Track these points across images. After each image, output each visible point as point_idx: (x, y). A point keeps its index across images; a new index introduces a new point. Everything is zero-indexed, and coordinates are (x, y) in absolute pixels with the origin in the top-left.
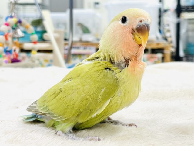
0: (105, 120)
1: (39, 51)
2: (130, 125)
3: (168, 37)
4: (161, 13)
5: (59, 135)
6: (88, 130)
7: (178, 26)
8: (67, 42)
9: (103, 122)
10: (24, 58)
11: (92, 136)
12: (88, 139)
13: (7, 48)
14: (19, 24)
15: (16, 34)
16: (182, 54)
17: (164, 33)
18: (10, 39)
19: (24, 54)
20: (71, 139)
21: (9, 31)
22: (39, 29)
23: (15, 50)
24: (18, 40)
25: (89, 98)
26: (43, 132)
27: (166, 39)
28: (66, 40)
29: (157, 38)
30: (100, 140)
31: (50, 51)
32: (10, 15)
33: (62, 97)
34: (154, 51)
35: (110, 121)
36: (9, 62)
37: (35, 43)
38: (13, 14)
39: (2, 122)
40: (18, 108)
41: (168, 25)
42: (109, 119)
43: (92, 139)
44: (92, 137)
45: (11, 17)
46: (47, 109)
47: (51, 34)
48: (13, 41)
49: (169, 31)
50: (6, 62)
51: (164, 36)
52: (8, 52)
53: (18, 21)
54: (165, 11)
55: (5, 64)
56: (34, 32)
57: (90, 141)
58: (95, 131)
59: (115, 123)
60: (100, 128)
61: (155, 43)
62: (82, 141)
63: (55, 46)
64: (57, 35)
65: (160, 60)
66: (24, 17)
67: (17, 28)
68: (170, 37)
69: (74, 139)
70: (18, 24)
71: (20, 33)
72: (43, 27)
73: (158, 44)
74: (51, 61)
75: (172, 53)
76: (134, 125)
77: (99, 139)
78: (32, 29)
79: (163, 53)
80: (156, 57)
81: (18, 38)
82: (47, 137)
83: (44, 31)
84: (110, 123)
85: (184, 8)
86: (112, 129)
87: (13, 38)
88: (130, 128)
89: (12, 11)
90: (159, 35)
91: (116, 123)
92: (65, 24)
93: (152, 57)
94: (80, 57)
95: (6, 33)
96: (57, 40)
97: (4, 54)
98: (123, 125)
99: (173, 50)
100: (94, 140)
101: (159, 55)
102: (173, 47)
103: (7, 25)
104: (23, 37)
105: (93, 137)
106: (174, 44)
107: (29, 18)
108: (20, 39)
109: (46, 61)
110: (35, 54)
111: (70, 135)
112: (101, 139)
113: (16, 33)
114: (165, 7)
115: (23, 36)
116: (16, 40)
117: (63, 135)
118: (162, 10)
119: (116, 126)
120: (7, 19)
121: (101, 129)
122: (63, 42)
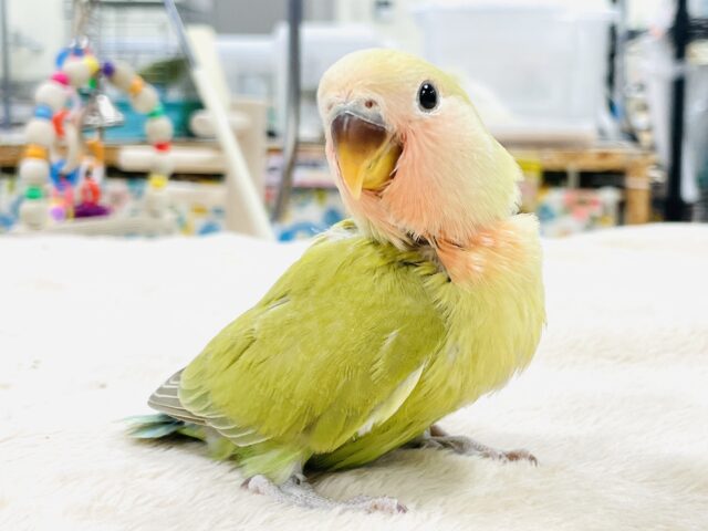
0: (422, 435)
1: (176, 176)
2: (513, 457)
3: (640, 131)
4: (617, 41)
5: (257, 491)
6: (359, 473)
7: (679, 89)
8: (276, 144)
9: (415, 444)
10: (117, 198)
11: (376, 498)
12: (360, 506)
13: (61, 164)
14: (103, 79)
15: (94, 115)
16: (689, 191)
17: (626, 115)
18: (71, 133)
19: (117, 186)
20: (300, 506)
21: (69, 103)
22: (175, 94)
23: (88, 174)
24: (102, 136)
25: (341, 365)
26: (197, 478)
27: (633, 137)
28: (271, 134)
29: (602, 133)
30: (405, 511)
31: (215, 177)
32: (73, 45)
33: (256, 361)
34: (590, 180)
35: (440, 438)
36: (67, 217)
37: (161, 147)
38: (84, 43)
39: (47, 438)
40: (103, 386)
41: (642, 87)
42: (435, 432)
43: (376, 507)
44: (377, 501)
45: (78, 52)
46: (207, 400)
47: (219, 115)
48: (81, 139)
49: (644, 108)
50: (59, 215)
51: (626, 126)
52: (62, 179)
53: (102, 66)
54: (633, 35)
55: (51, 222)
56: (158, 107)
57: (370, 512)
58: (387, 475)
59: (456, 448)
60: (404, 465)
61: (594, 151)
62: (340, 514)
63: (234, 160)
64: (241, 120)
65: (612, 212)
66: (121, 52)
67: (97, 94)
68: (649, 130)
69: (312, 507)
70: (100, 77)
71: (107, 111)
72: (191, 87)
73: (604, 156)
74: (218, 211)
75: (655, 186)
76: (525, 456)
77: (402, 509)
78: (149, 96)
79: (620, 186)
80: (595, 203)
81: (101, 129)
82: (212, 496)
83: (196, 105)
84: (440, 449)
85: (700, 27)
86: (446, 472)
87: (84, 129)
88: (511, 466)
89: (81, 29)
90: (607, 122)
91: (458, 446)
92: (268, 78)
93: (582, 203)
94: (321, 198)
95: (57, 111)
96: (242, 137)
97: (50, 186)
98: (487, 456)
99: (659, 176)
100: (383, 509)
101: (609, 196)
102: (658, 166)
103: (63, 80)
104: (117, 126)
105: (380, 499)
106: (663, 154)
107: (137, 52)
108: (107, 133)
109: (200, 210)
110: (160, 190)
111: (297, 492)
112: (411, 507)
113: (94, 111)
114: (633, 22)
115: (119, 123)
116: (93, 138)
117: (271, 490)
118: (621, 31)
119: (462, 458)
120: (60, 59)
121: (406, 470)
122: (263, 143)
